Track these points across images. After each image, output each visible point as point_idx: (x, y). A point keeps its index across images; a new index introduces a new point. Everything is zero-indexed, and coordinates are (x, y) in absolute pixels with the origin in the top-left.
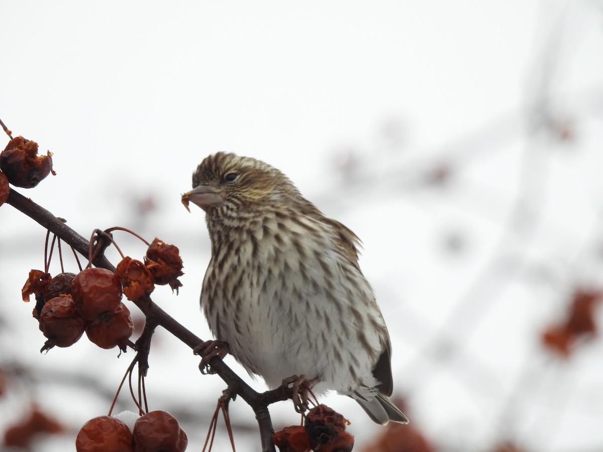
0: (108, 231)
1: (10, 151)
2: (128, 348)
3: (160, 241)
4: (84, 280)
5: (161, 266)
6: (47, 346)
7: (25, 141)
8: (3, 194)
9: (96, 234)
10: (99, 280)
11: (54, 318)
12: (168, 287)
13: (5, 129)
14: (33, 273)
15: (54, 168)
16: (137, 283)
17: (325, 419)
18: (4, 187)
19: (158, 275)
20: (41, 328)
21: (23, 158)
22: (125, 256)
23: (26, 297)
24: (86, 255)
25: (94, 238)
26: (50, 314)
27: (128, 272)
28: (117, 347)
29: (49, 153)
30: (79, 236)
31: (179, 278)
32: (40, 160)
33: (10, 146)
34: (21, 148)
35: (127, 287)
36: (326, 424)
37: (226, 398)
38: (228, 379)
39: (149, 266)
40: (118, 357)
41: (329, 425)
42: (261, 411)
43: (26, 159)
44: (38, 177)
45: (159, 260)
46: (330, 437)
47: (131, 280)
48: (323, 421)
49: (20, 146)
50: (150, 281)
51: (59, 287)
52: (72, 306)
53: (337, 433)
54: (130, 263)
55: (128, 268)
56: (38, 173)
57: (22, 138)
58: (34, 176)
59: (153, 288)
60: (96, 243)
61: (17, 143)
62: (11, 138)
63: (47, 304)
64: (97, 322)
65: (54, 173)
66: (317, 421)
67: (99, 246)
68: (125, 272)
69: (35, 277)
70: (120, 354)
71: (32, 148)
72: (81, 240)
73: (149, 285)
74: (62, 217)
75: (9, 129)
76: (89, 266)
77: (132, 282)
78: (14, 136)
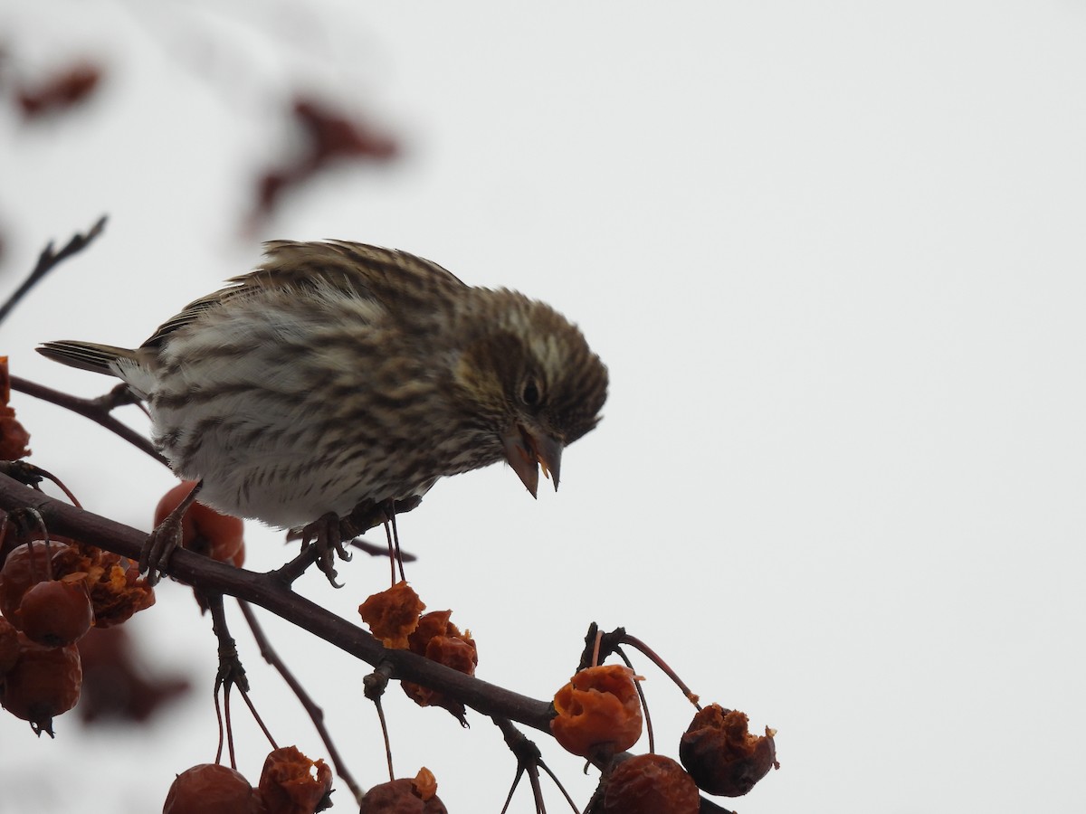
1: (699, 732)
7: (724, 712)
8: (690, 808)
13: (686, 692)
15: (778, 758)
18: (691, 798)
21: (722, 742)
29: (767, 730)
32: (754, 745)
33: (694, 726)
34: (716, 724)
43: (727, 743)
44: (751, 776)
49: (714, 720)
56: (752, 768)
57: (718, 706)
58: (745, 775)
61: (709, 716)
62: (698, 707)
65: (779, 767)
71: (739, 721)
75: (694, 692)
78: (703, 704)
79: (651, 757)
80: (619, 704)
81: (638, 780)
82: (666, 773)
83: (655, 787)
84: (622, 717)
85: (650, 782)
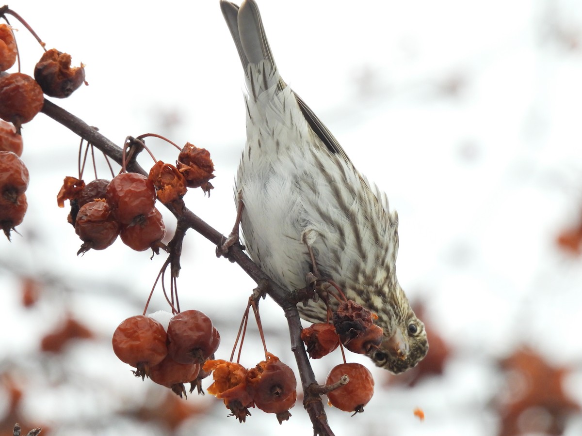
0: (140, 138)
1: (45, 63)
2: (161, 250)
3: (192, 145)
4: (119, 185)
5: (193, 169)
6: (84, 249)
7: (59, 53)
8: (38, 103)
9: (129, 141)
10: (134, 185)
11: (89, 221)
12: (199, 189)
13: (39, 41)
14: (68, 180)
15: (87, 79)
16: (170, 186)
17: (354, 315)
18: (39, 97)
19: (190, 178)
20: (77, 232)
21: (56, 69)
22: (158, 161)
23: (60, 202)
24: (119, 160)
25: (127, 145)
26: (85, 218)
27: (161, 175)
28: (150, 249)
29: (82, 64)
30: (111, 143)
31: (210, 181)
32: (74, 72)
33: (43, 59)
34: (54, 60)
35: (161, 190)
36: (355, 319)
37: (256, 296)
38: (258, 278)
39: (181, 170)
40: (151, 258)
41: (357, 320)
42: (289, 309)
43: (60, 70)
44: (72, 88)
45: (191, 163)
46: (359, 332)
47: (164, 183)
48: (352, 316)
49: (53, 57)
50: (183, 184)
51: (93, 193)
52: (106, 210)
53: (365, 328)
54: (163, 167)
55: (161, 172)
56: (72, 84)
57: (56, 50)
58: (68, 87)
59: (186, 191)
60: (128, 149)
61: (51, 55)
62: (45, 50)
63: (82, 209)
64: (132, 225)
65: (87, 84)
66: (346, 316)
67: (132, 152)
68: (158, 176)
69: (69, 184)
70: (153, 256)
71: (66, 61)
72: (114, 147)
73: (182, 188)
74: (95, 126)
75: (43, 41)
76: (122, 171)
77: (165, 185)
78: (48, 48)
79: (19, 75)
80: (5, 45)
81: (13, 86)
82: (26, 83)
83: (21, 90)
84: (6, 52)
85: (18, 87)
